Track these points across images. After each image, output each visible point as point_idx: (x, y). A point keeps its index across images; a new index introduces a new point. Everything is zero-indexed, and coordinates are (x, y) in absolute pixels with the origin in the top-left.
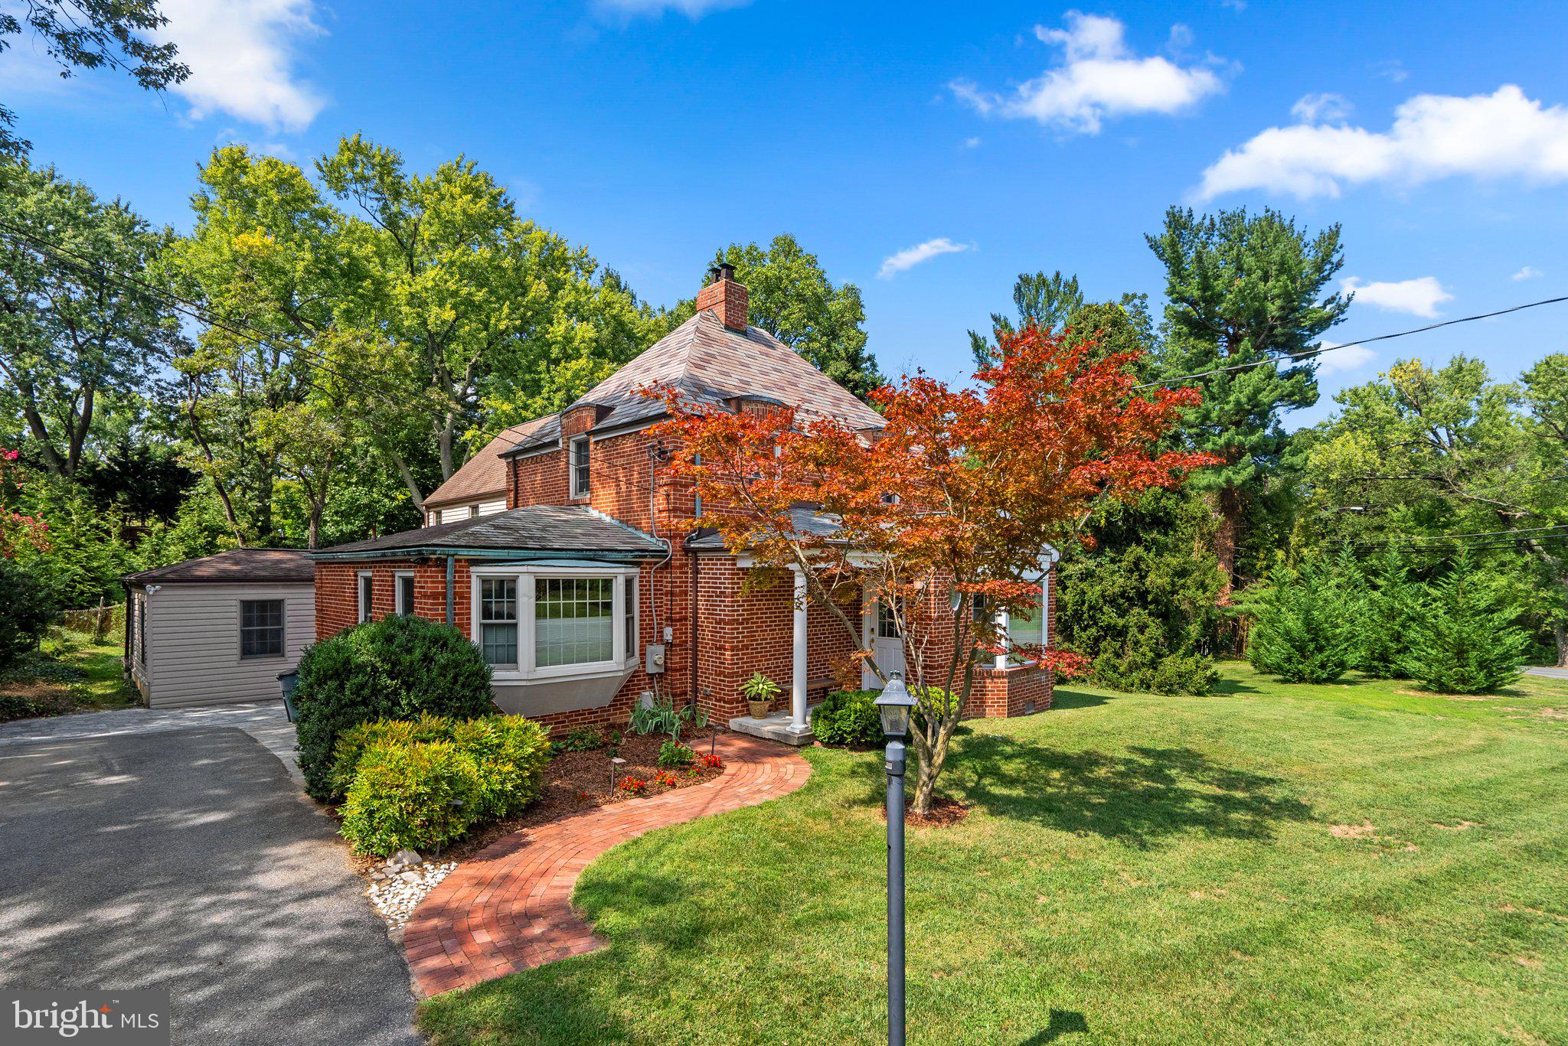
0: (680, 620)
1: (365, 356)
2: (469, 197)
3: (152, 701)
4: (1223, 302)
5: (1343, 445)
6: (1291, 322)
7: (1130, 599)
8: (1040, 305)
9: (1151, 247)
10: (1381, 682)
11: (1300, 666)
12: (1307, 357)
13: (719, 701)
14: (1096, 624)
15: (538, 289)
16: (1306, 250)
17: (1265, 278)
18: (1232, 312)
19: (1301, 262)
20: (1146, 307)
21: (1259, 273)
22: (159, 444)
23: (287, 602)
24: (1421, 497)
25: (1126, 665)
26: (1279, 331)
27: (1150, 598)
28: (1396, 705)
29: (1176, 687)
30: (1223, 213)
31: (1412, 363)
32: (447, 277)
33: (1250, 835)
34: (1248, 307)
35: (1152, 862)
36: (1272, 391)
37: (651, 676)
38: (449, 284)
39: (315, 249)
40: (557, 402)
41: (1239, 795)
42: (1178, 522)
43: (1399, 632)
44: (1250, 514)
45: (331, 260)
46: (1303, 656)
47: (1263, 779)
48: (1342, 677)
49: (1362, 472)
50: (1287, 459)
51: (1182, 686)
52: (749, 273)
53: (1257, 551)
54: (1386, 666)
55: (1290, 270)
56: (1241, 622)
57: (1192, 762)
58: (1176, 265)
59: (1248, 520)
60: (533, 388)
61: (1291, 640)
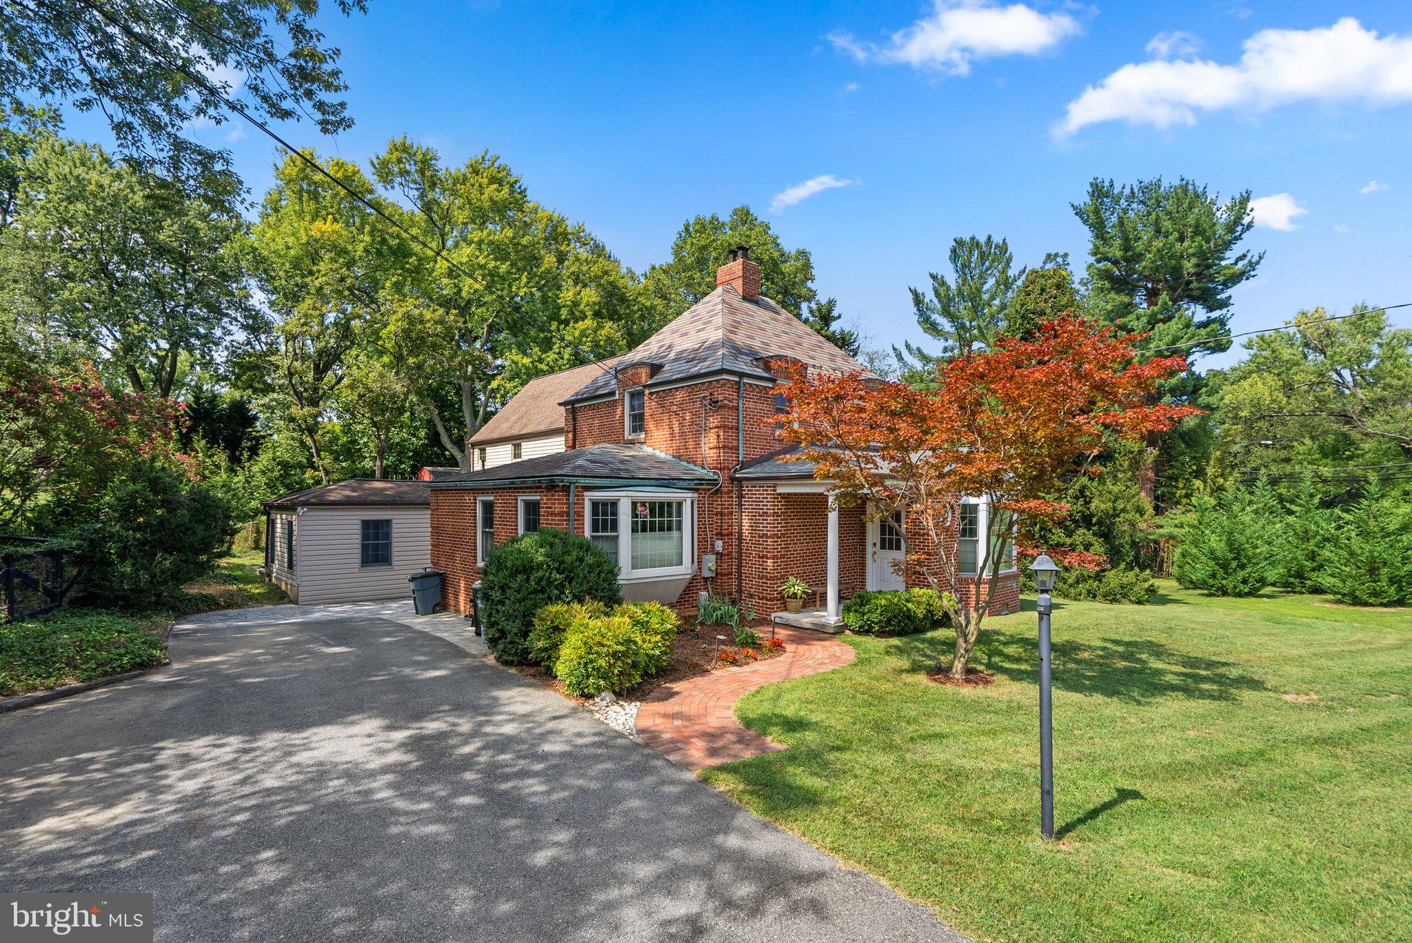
0: (728, 535)
1: (422, 322)
2: (495, 186)
3: (300, 599)
4: (1142, 260)
5: (1252, 386)
6: (1206, 277)
7: (1075, 522)
8: (973, 265)
9: (1076, 214)
10: (1297, 596)
11: (1224, 582)
12: (1220, 307)
13: (762, 599)
14: (1047, 542)
15: (549, 260)
16: (1218, 214)
17: (1181, 239)
18: (1151, 269)
19: (1214, 224)
20: (1068, 264)
21: (1176, 234)
22: (226, 392)
23: (394, 521)
24: (1325, 433)
25: (1074, 577)
26: (1194, 285)
27: (1094, 520)
28: (1314, 614)
29: (1118, 597)
30: (1141, 182)
31: (1317, 311)
32: (477, 253)
33: (1219, 698)
34: (1166, 265)
35: (1148, 712)
36: (1190, 339)
37: (706, 579)
38: (480, 258)
39: (372, 233)
40: (566, 356)
41: (1203, 673)
42: (1117, 455)
43: (1313, 552)
44: (1169, 447)
45: (384, 241)
46: (1226, 573)
47: (1219, 662)
48: (1262, 592)
49: (1269, 408)
50: (1204, 399)
51: (1125, 596)
52: (714, 240)
53: (1176, 481)
54: (1302, 583)
55: (1205, 232)
56: (1162, 544)
57: (1158, 650)
58: (1099, 228)
59: (1168, 453)
60: (547, 345)
61: (1215, 558)
